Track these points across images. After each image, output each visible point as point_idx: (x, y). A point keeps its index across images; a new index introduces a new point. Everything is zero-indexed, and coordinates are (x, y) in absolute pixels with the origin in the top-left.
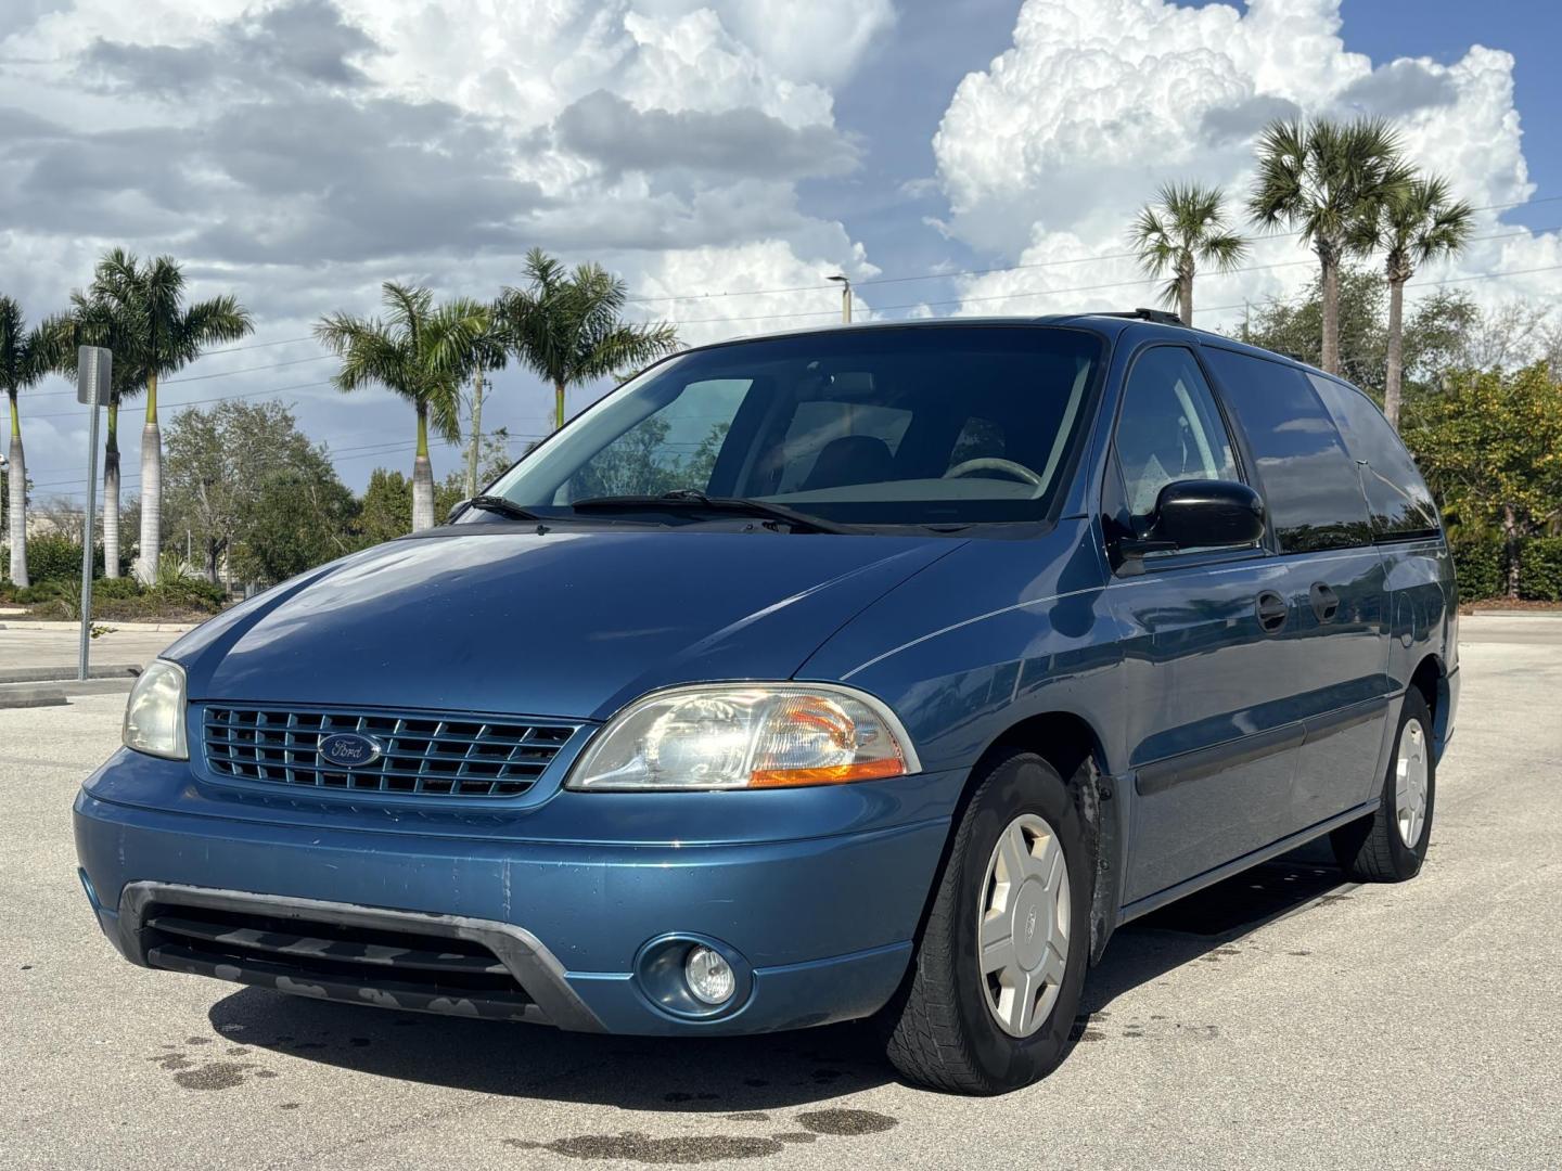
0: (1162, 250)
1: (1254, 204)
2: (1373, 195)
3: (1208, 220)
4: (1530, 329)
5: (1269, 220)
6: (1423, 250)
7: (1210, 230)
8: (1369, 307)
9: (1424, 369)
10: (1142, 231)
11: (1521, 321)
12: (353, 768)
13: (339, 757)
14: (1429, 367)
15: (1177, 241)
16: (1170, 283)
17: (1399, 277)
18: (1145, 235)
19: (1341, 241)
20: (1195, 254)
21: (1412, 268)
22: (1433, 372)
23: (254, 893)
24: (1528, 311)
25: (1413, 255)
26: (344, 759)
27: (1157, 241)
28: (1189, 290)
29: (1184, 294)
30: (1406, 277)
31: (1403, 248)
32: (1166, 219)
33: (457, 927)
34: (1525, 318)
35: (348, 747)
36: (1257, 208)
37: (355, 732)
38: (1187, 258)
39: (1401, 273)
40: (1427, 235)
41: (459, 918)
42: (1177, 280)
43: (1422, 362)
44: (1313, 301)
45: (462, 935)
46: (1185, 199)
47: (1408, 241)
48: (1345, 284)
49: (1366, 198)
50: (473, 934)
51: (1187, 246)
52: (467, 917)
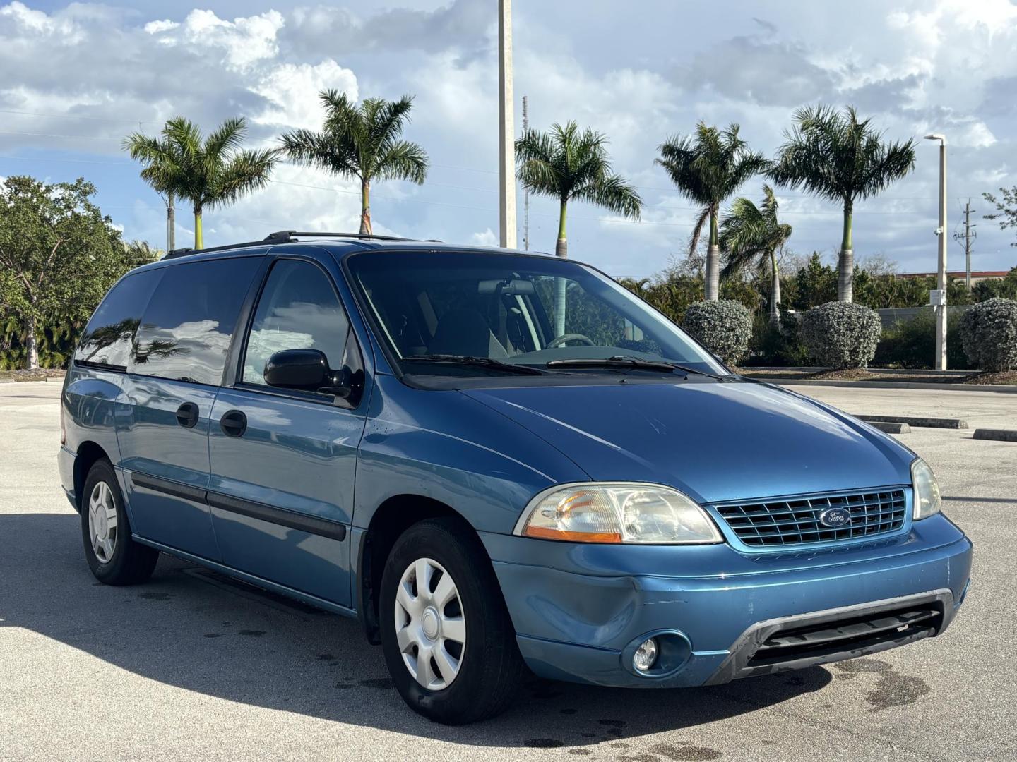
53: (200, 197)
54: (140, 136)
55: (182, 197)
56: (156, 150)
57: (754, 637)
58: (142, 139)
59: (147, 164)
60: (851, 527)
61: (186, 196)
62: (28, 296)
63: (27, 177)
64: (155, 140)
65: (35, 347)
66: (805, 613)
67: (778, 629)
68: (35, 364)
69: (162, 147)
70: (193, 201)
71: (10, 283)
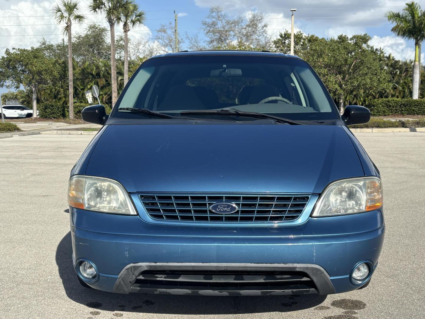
0: (62, 17)
1: (91, 6)
2: (124, 7)
3: (75, 10)
4: (144, 46)
5: (95, 11)
6: (132, 23)
7: (76, 12)
8: (103, 37)
9: (118, 55)
10: (55, 11)
11: (142, 44)
12: (225, 214)
13: (220, 211)
14: (119, 55)
15: (66, 14)
16: (65, 27)
17: (127, 30)
18: (57, 13)
19: (115, 19)
20: (71, 19)
21: (130, 28)
22: (120, 56)
23: (203, 263)
24: (144, 41)
25: (130, 25)
26: (223, 211)
27: (61, 14)
28: (70, 30)
29: (69, 31)
30: (129, 30)
31: (127, 22)
32: (63, 8)
33: (296, 268)
34: (143, 43)
35: (224, 207)
36: (91, 8)
37: (223, 202)
38: (69, 20)
39: (127, 29)
40: (133, 20)
41: (295, 264)
42: (67, 26)
43: (117, 53)
44: (88, 34)
45: (298, 270)
46: (68, 3)
47: (128, 20)
48: (97, 30)
49: (122, 8)
50: (302, 269)
51: (69, 17)
52: (299, 263)
53: (418, 38)
54: (392, 12)
55: (409, 38)
56: (399, 18)
57: (130, 271)
58: (393, 13)
59: (394, 24)
60: (239, 215)
61: (411, 38)
62: (341, 86)
63: (360, 35)
64: (399, 13)
65: (342, 106)
66: (167, 263)
67: (146, 269)
68: (342, 113)
69: (402, 16)
70: (415, 40)
71: (331, 80)
